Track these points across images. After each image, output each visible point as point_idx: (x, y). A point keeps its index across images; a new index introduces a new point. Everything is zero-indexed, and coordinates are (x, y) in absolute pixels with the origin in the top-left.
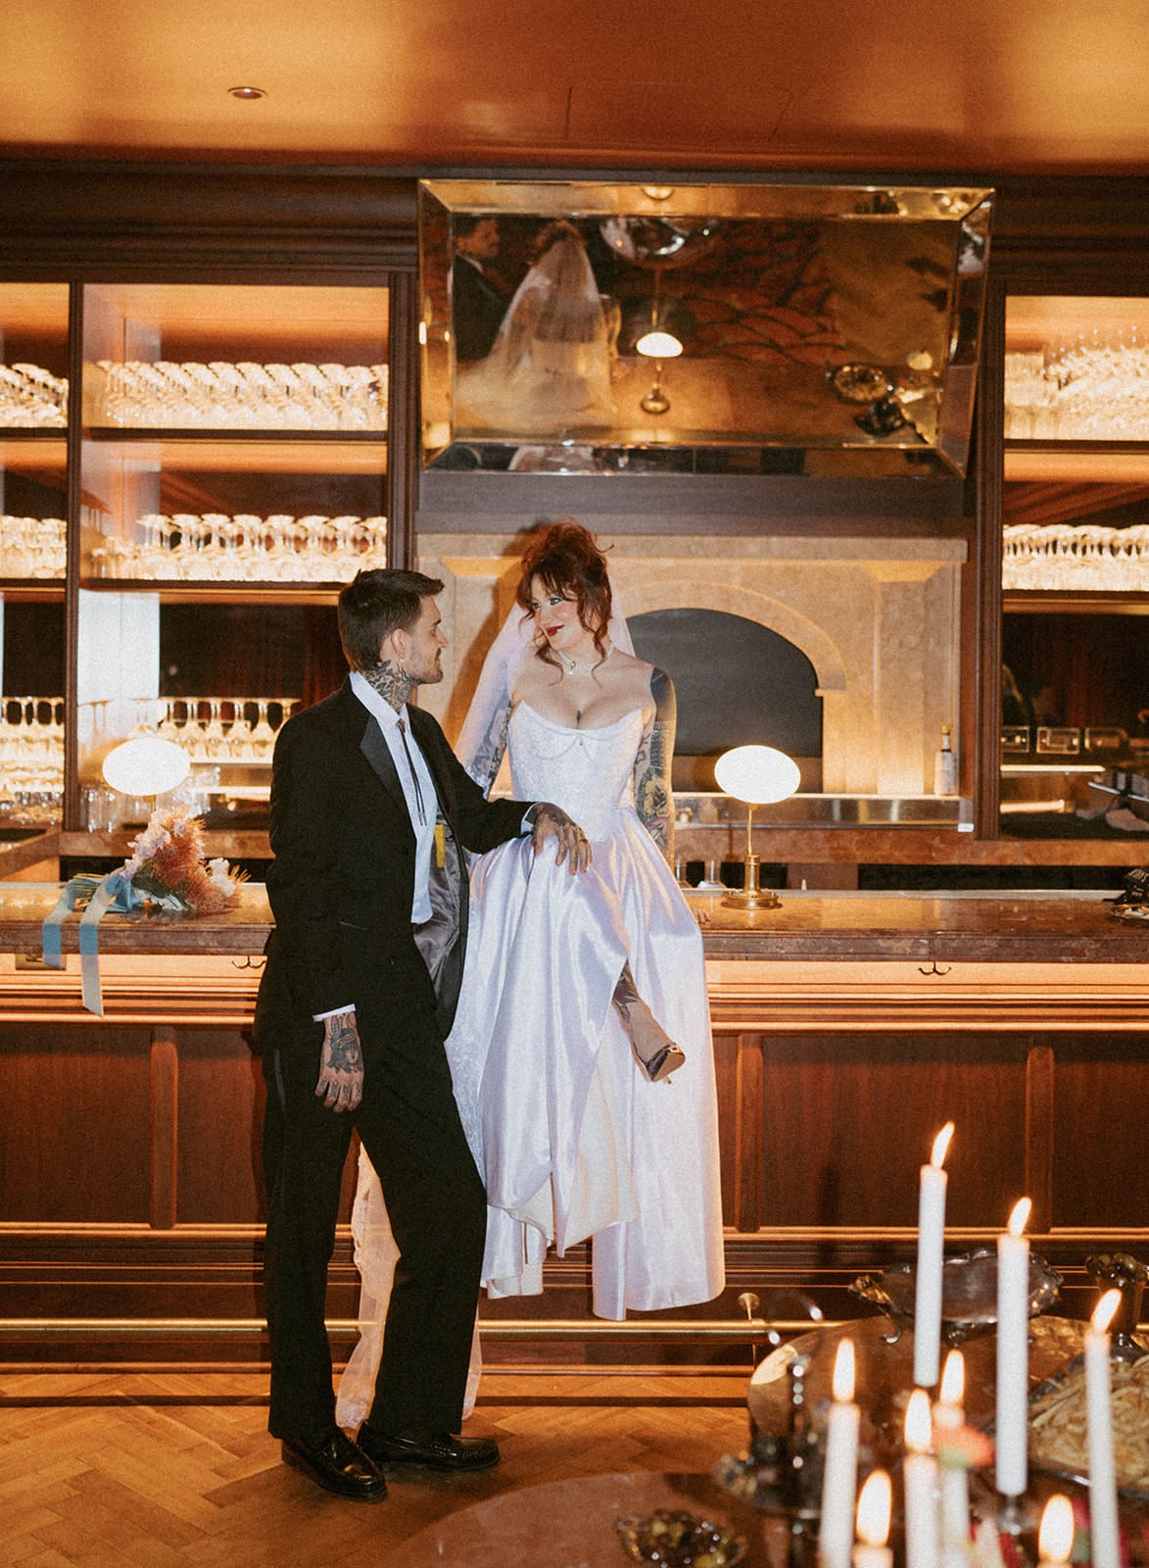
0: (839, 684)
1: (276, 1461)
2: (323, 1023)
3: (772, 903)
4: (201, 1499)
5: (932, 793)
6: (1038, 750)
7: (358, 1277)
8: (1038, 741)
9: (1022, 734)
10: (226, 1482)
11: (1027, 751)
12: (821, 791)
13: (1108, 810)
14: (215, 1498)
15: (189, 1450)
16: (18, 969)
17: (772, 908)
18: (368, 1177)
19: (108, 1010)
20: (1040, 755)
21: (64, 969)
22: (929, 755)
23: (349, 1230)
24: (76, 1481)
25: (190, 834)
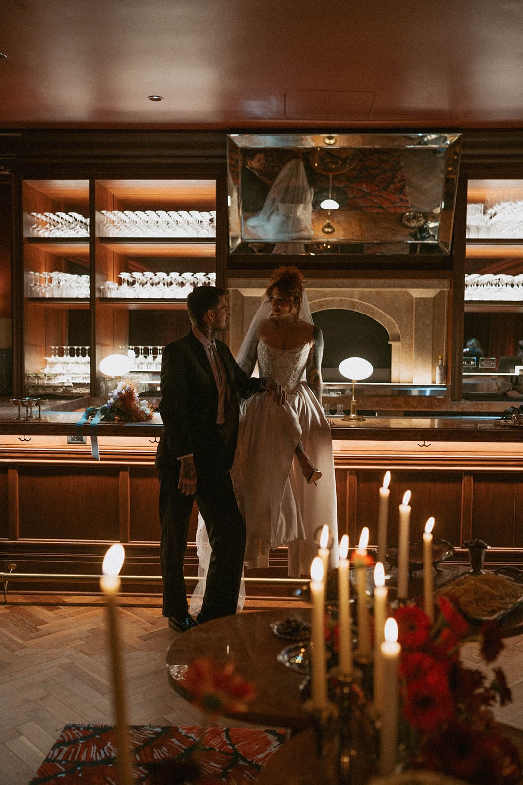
0: (397, 339)
1: (167, 627)
2: (180, 461)
3: (361, 420)
4: (137, 638)
5: (435, 383)
6: (480, 367)
7: (197, 561)
8: (480, 363)
9: (474, 360)
10: (147, 633)
11: (475, 367)
12: (390, 382)
13: (508, 391)
14: (143, 638)
15: (134, 622)
16: (68, 443)
17: (362, 421)
18: (201, 523)
19: (102, 459)
20: (481, 368)
21: (86, 443)
22: (434, 367)
23: (195, 544)
24: (90, 631)
25: (133, 391)
